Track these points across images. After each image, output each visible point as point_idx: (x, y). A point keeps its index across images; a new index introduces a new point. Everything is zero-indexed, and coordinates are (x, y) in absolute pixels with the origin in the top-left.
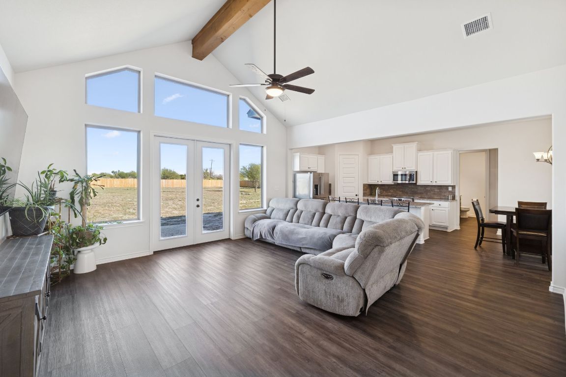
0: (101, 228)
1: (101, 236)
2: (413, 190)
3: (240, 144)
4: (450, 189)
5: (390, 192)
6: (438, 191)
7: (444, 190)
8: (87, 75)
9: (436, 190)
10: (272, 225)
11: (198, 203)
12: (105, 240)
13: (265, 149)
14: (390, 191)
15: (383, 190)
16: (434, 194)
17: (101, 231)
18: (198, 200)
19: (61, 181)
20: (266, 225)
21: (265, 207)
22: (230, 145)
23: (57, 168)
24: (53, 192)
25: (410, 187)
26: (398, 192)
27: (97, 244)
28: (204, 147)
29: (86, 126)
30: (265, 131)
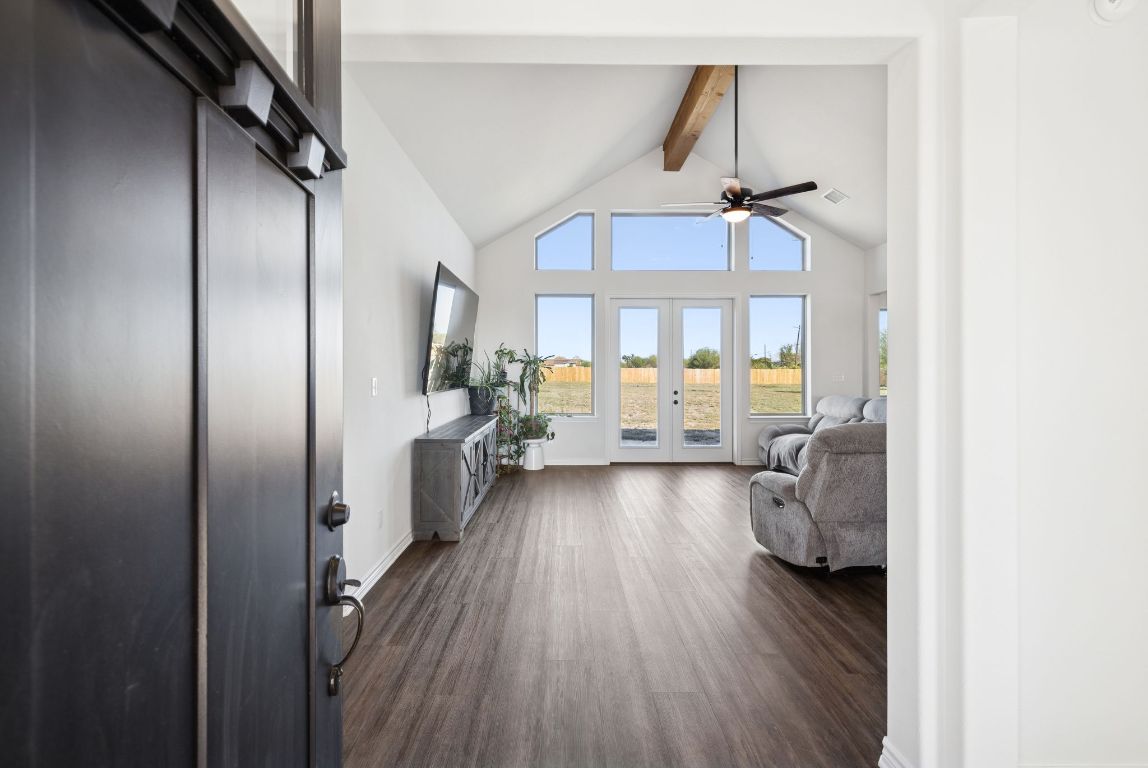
0: (550, 420)
1: (549, 431)
3: (752, 296)
8: (536, 236)
10: (799, 442)
11: (676, 398)
12: (553, 435)
13: (809, 300)
17: (549, 423)
18: (676, 393)
19: (510, 362)
20: (788, 441)
21: (809, 414)
22: (732, 299)
23: (508, 347)
24: (503, 374)
27: (544, 439)
28: (686, 307)
29: (537, 296)
30: (808, 267)
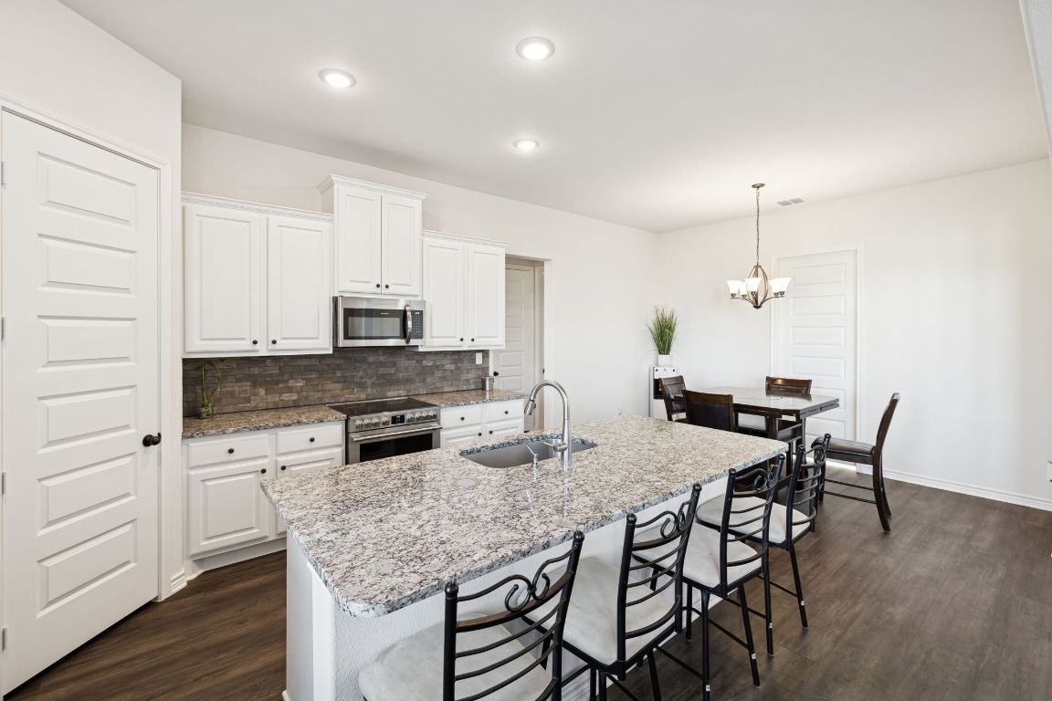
2: (381, 371)
4: (479, 359)
5: (290, 390)
6: (453, 367)
7: (466, 364)
9: (448, 367)
14: (291, 383)
15: (254, 385)
16: (443, 378)
25: (371, 359)
26: (330, 386)
